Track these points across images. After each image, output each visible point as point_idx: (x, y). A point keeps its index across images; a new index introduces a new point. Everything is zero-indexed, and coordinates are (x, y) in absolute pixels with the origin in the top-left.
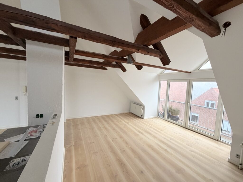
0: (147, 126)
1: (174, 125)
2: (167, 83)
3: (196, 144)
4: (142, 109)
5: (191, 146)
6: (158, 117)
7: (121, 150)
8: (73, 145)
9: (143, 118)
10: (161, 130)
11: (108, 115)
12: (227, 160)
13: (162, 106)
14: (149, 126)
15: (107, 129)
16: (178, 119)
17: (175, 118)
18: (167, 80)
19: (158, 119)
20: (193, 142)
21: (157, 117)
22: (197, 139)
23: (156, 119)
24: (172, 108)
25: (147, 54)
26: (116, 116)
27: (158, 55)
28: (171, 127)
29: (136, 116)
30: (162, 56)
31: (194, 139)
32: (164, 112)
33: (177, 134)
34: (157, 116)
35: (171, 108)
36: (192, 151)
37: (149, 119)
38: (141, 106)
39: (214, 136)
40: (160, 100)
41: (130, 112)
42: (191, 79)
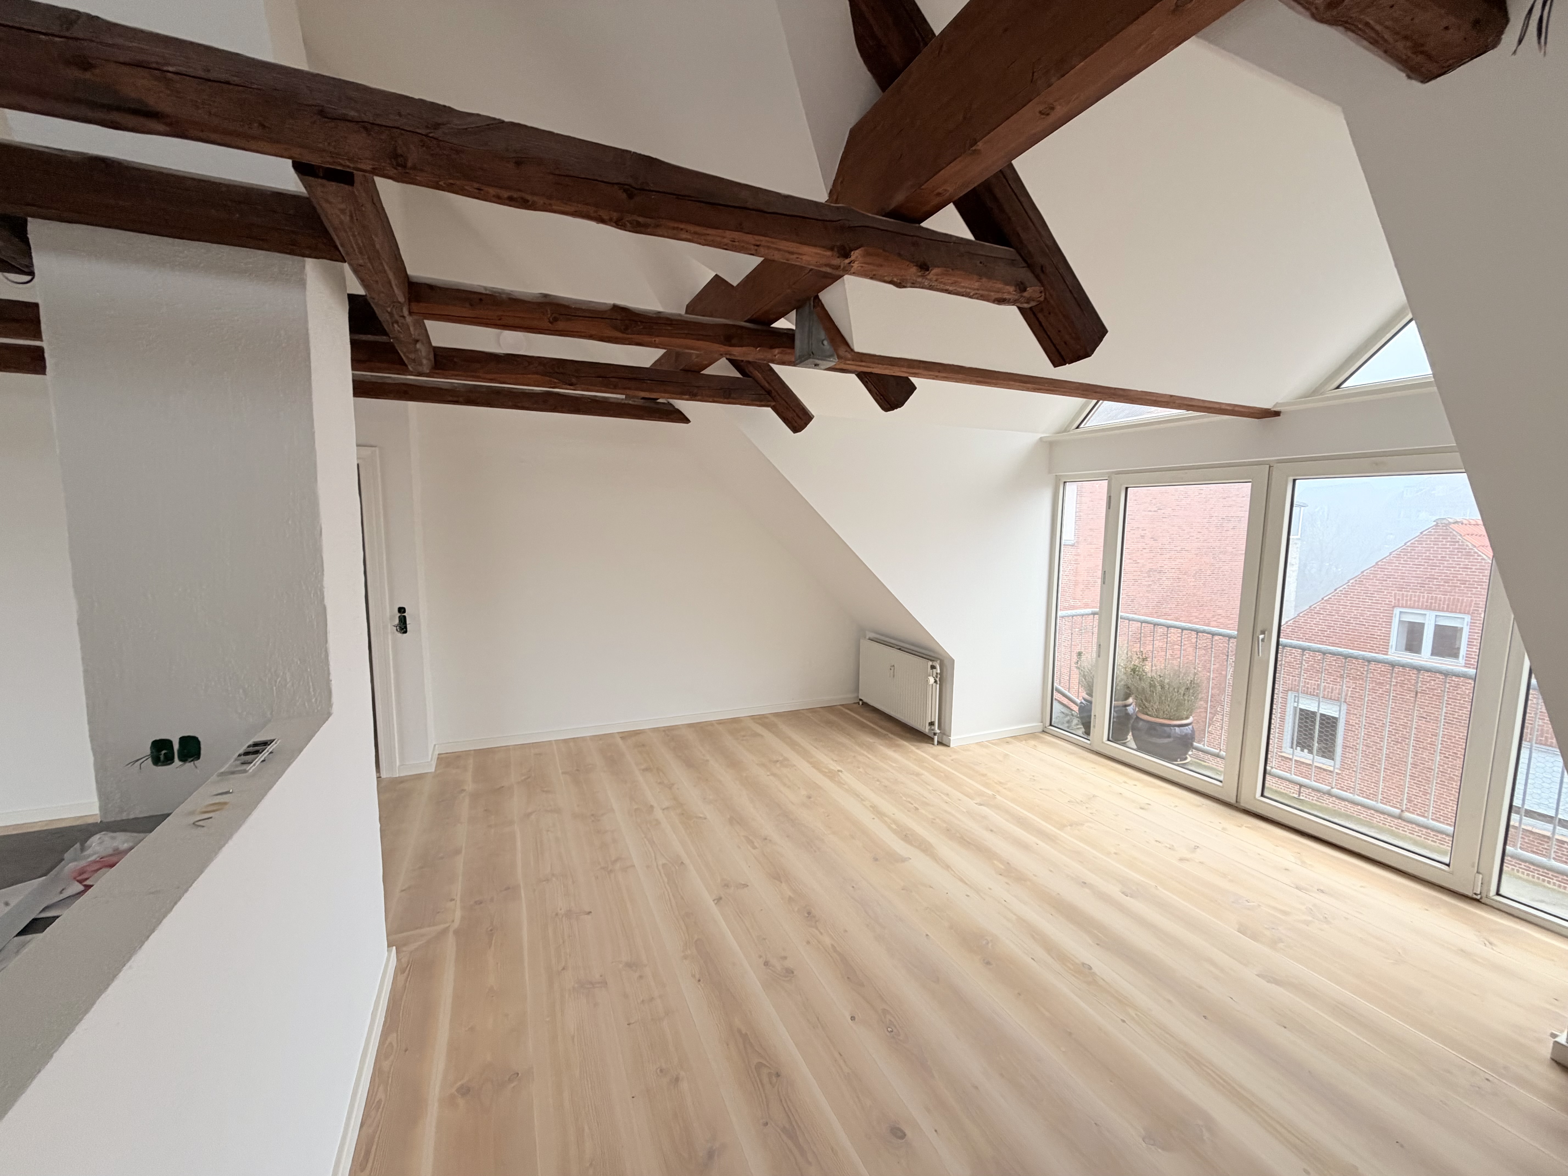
0: (966, 794)
1: (1155, 786)
2: (1109, 498)
3: (1307, 923)
4: (932, 680)
5: (1274, 944)
6: (1048, 729)
7: (766, 964)
8: (456, 932)
9: (940, 743)
10: (1062, 827)
11: (710, 723)
12: (1546, 1051)
13: (1075, 658)
14: (980, 794)
15: (687, 817)
16: (1186, 743)
17: (1169, 736)
18: (1108, 478)
19: (1049, 744)
20: (1287, 913)
21: (1039, 729)
22: (1321, 891)
23: (1033, 742)
24: (1147, 668)
25: (914, 285)
26: (760, 730)
27: (1007, 283)
29: (895, 729)
30: (1033, 291)
31: (1297, 892)
32: (1090, 695)
33: (1171, 848)
34: (1038, 726)
35: (1134, 670)
36: (1277, 982)
37: (986, 747)
38: (930, 663)
39: (1448, 865)
40: (1060, 613)
41: (861, 703)
42: (1279, 462)
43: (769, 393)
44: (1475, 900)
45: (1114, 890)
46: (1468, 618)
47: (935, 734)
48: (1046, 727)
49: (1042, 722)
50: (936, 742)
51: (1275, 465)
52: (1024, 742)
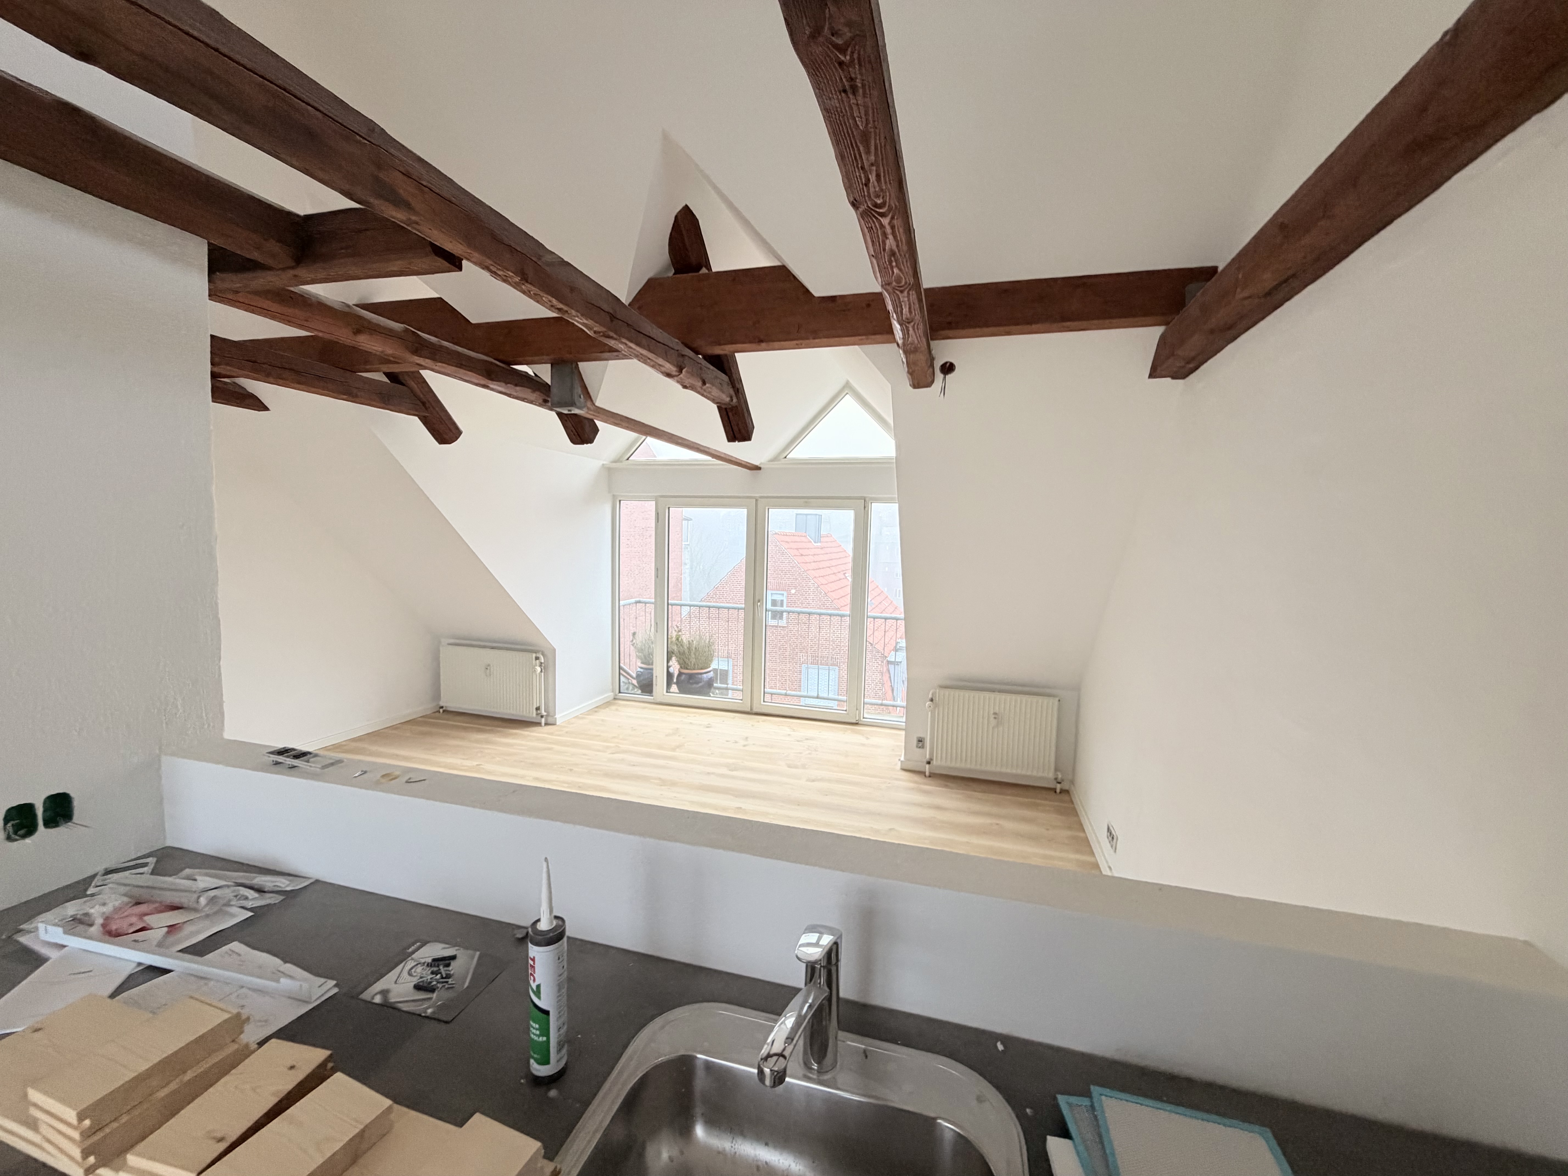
0: (599, 751)
1: (702, 714)
2: (657, 514)
3: (810, 754)
4: (537, 669)
5: (804, 767)
6: (618, 696)
9: (546, 724)
10: (674, 750)
12: (900, 767)
14: (608, 747)
16: (713, 681)
17: (701, 681)
18: (656, 499)
19: (625, 706)
20: (801, 753)
21: (615, 699)
22: (807, 739)
23: (613, 708)
24: (684, 637)
27: (727, 396)
28: (700, 725)
29: (496, 723)
30: (735, 401)
31: (798, 741)
33: (736, 742)
34: (611, 695)
36: (813, 781)
37: (582, 718)
38: (534, 655)
39: (846, 711)
40: (622, 603)
41: (441, 710)
42: (761, 497)
43: (424, 404)
44: (857, 724)
45: (724, 771)
46: (785, 593)
47: (542, 717)
48: (616, 695)
49: (613, 692)
50: (543, 724)
51: (759, 499)
52: (607, 709)
